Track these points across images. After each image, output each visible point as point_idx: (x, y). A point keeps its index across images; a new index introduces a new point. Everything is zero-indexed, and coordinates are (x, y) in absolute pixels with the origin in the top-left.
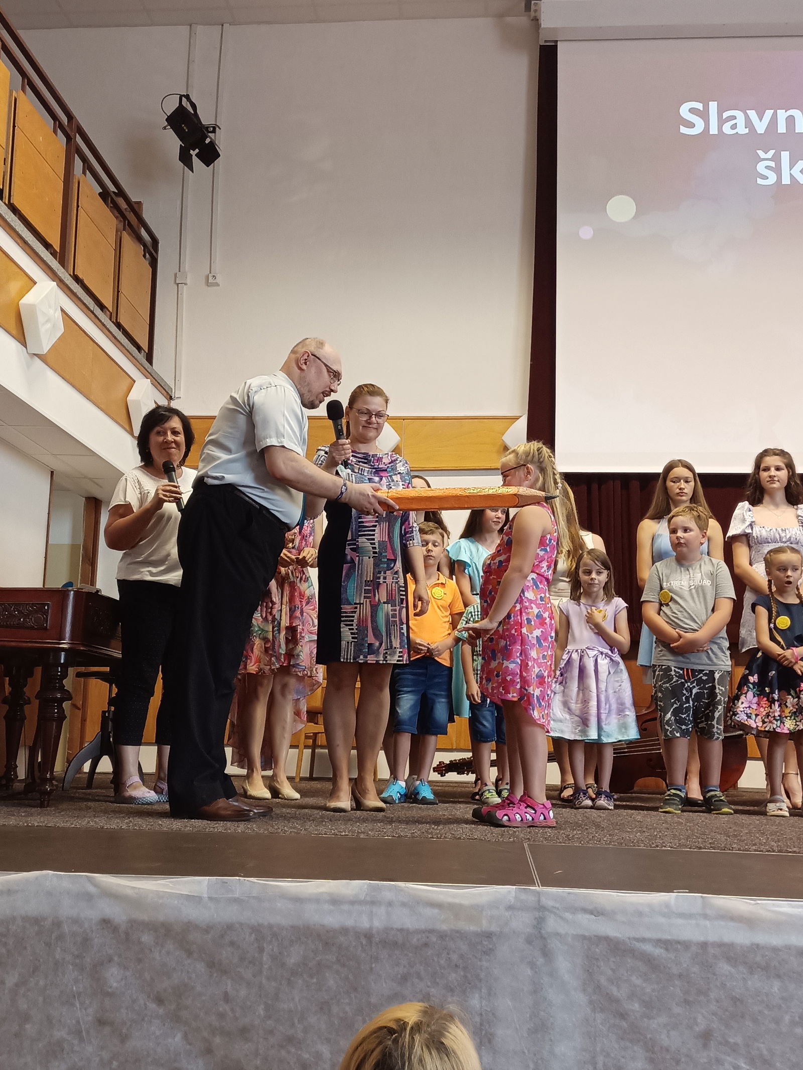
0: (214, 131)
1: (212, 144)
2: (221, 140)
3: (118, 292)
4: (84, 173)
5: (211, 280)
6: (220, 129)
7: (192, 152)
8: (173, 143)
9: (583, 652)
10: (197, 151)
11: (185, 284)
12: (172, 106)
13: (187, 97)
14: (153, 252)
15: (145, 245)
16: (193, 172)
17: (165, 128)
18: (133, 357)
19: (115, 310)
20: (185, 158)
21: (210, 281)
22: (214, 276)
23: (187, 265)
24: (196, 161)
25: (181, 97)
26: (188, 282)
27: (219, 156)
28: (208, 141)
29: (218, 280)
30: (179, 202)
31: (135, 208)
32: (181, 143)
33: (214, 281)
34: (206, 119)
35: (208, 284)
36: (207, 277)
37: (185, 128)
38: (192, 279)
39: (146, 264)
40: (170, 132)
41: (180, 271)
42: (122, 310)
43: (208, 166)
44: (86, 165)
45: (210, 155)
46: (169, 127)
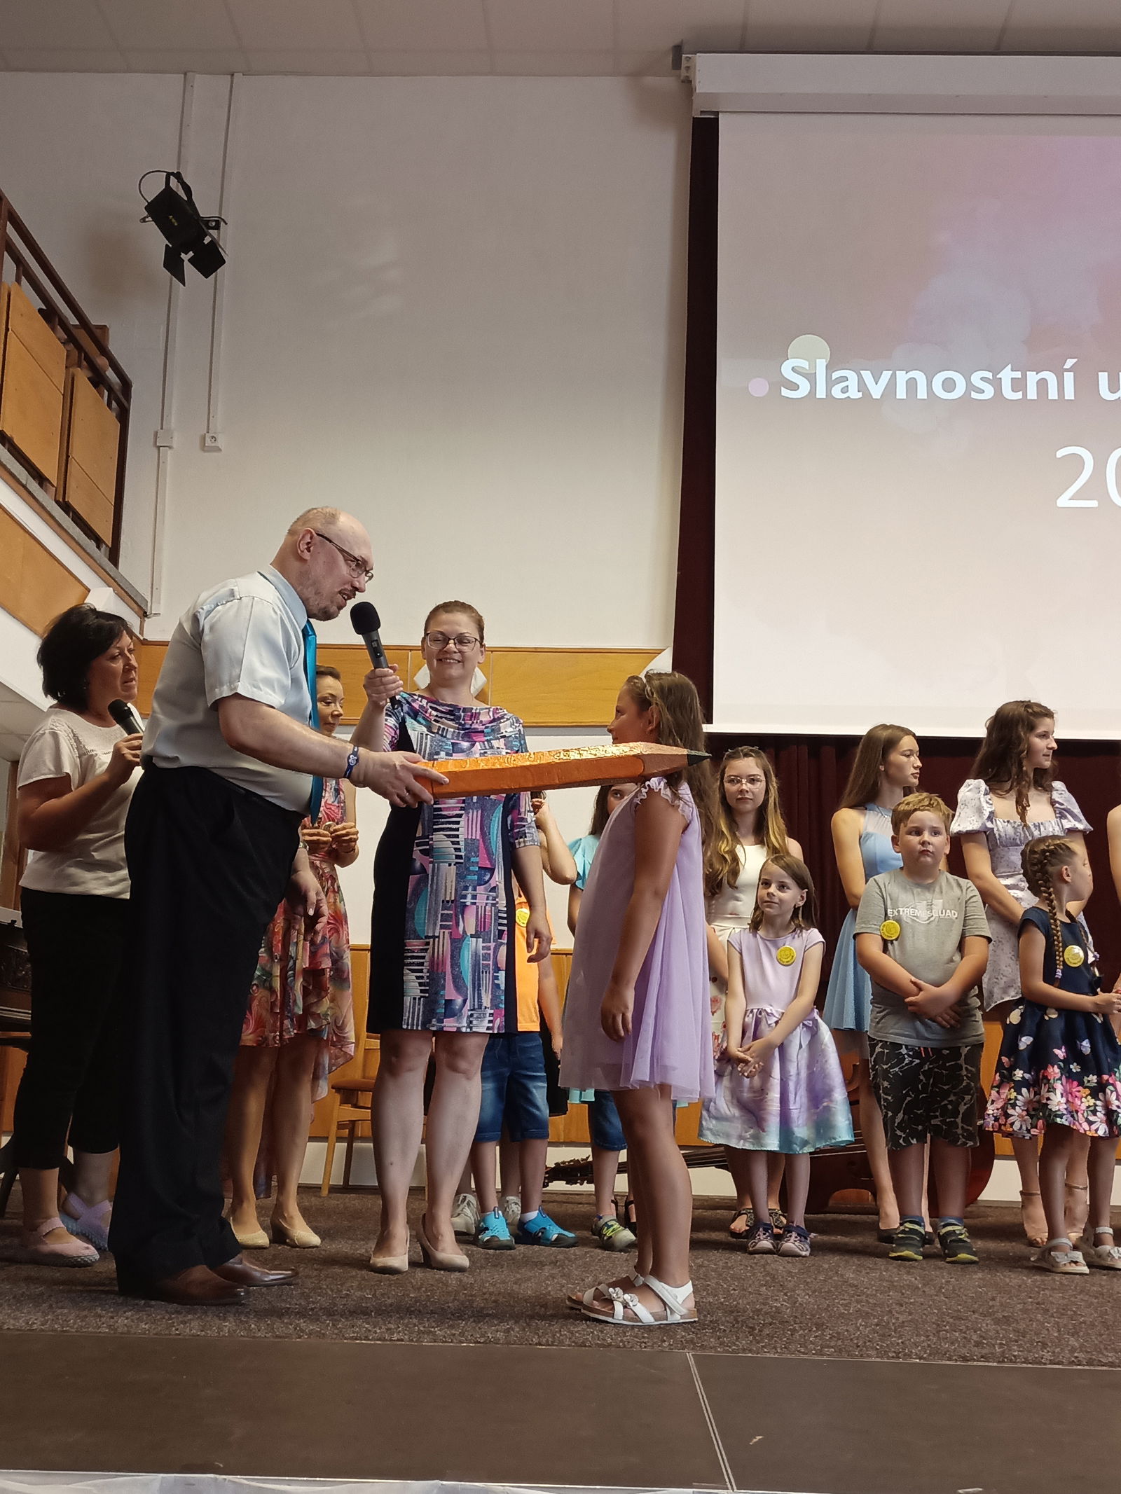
0: (217, 227)
1: (214, 244)
2: (227, 239)
3: (68, 457)
4: (18, 280)
5: (208, 442)
6: (226, 224)
7: (183, 255)
8: (155, 242)
9: (760, 1013)
10: (191, 254)
11: (170, 447)
12: (154, 188)
13: (178, 176)
14: (123, 400)
15: (110, 390)
16: (184, 285)
17: (143, 220)
18: (88, 553)
19: (62, 483)
20: (173, 265)
21: (207, 444)
22: (213, 437)
23: (173, 421)
24: (190, 270)
25: (169, 175)
26: (175, 446)
27: (225, 262)
28: (207, 240)
29: (221, 443)
30: (163, 329)
31: (98, 336)
32: (167, 242)
33: (213, 445)
34: (205, 210)
35: (204, 447)
36: (204, 438)
37: (173, 220)
38: (181, 439)
39: (111, 418)
40: (152, 226)
41: (162, 429)
42: (72, 484)
43: (207, 277)
44: (21, 268)
45: (210, 261)
46: (150, 219)
